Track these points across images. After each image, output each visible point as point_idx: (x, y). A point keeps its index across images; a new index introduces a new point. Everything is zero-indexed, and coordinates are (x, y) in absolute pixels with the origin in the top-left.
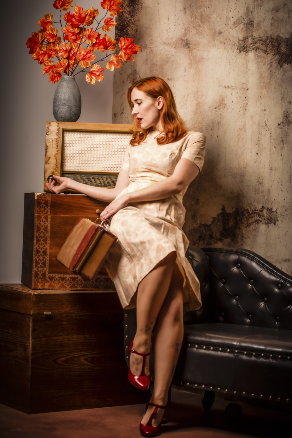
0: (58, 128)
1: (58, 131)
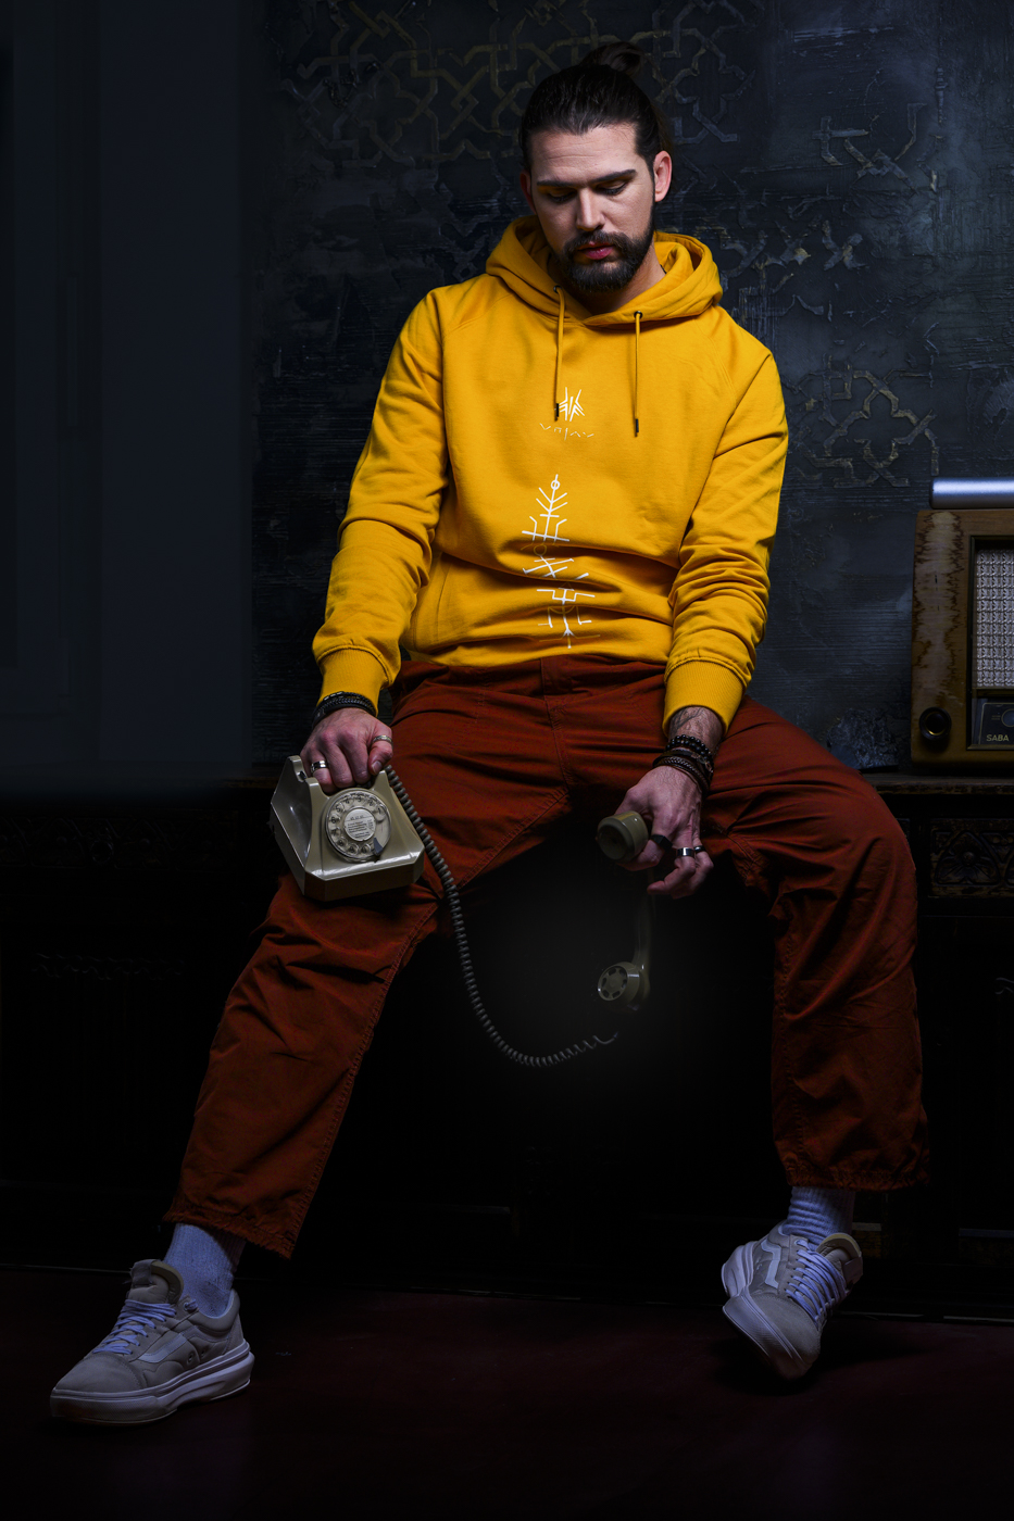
0: (959, 533)
1: (956, 544)
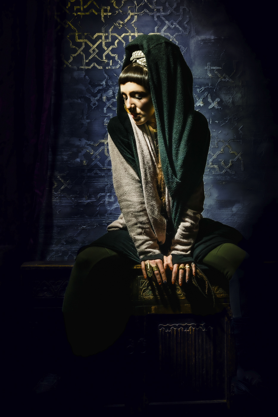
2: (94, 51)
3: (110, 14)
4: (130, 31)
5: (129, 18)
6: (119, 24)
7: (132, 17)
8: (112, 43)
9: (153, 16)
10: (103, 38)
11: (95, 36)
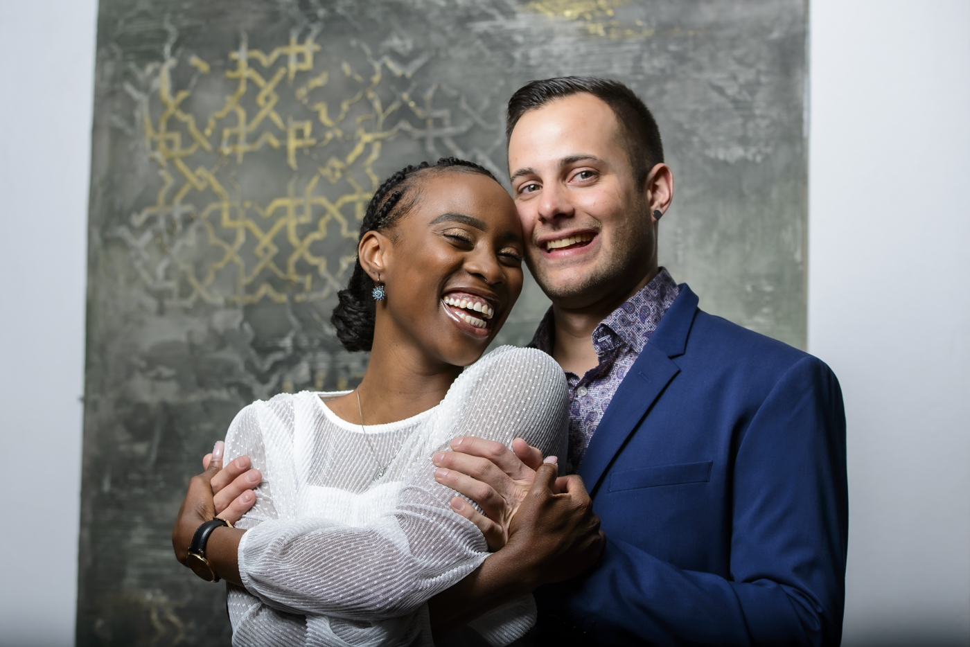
2: (266, 250)
3: (312, 142)
4: (358, 188)
5: (359, 149)
6: (333, 170)
7: (368, 147)
8: (313, 227)
9: (422, 141)
10: (291, 211)
11: (270, 210)
